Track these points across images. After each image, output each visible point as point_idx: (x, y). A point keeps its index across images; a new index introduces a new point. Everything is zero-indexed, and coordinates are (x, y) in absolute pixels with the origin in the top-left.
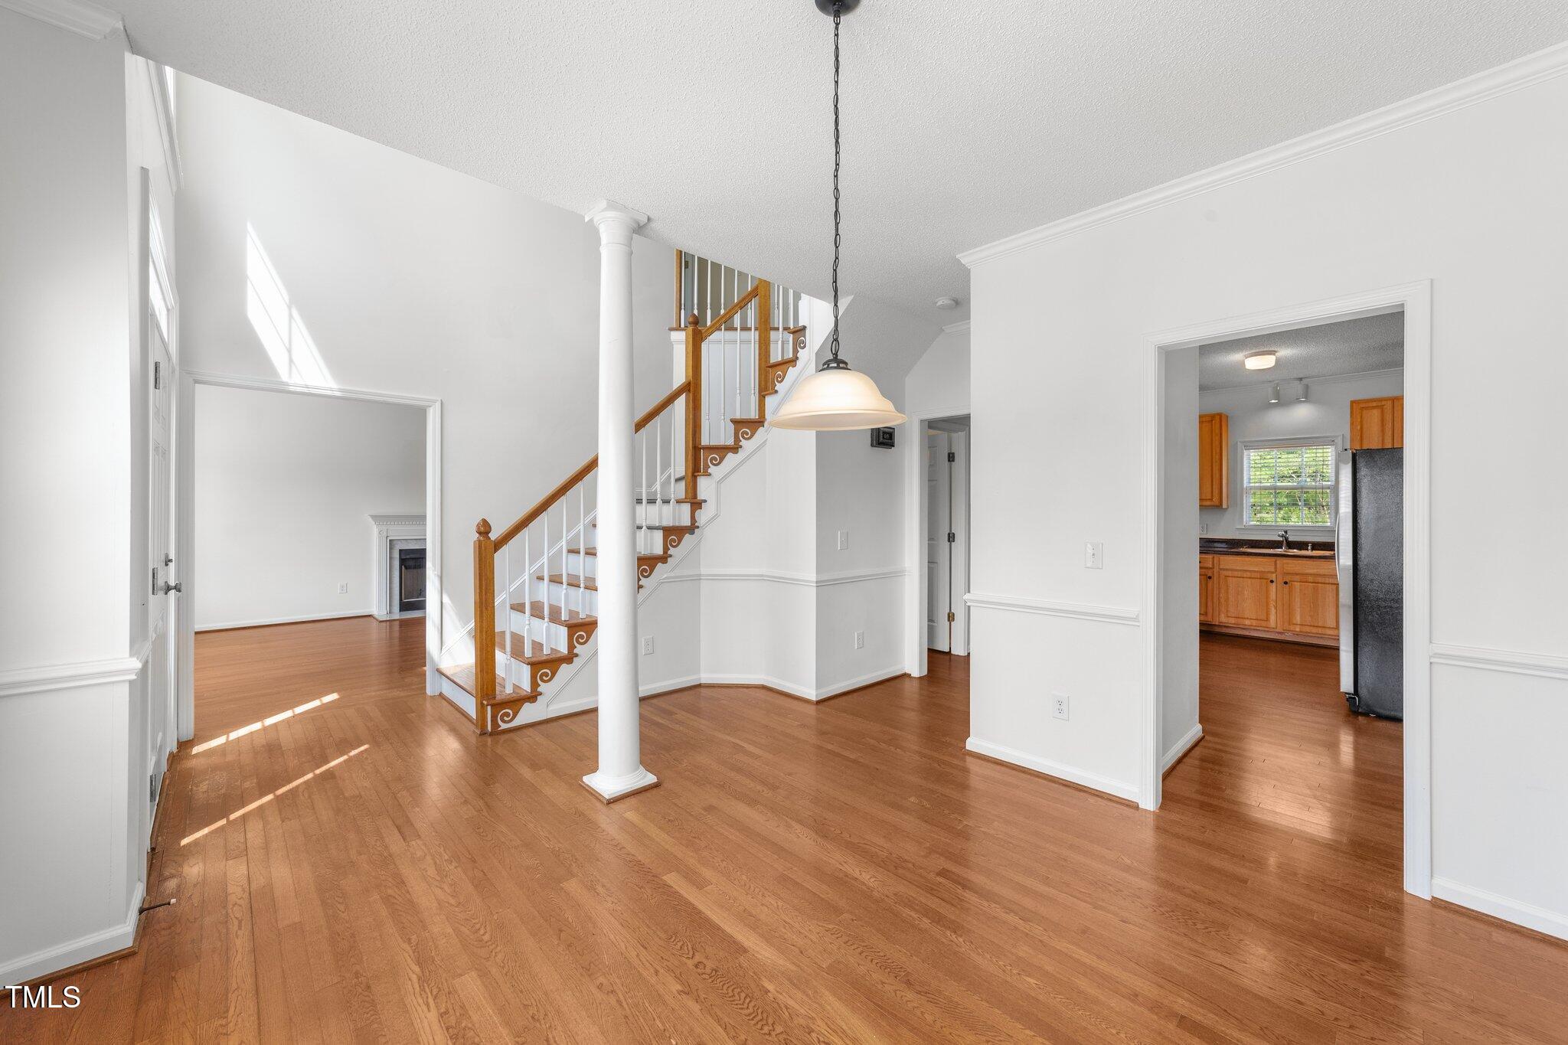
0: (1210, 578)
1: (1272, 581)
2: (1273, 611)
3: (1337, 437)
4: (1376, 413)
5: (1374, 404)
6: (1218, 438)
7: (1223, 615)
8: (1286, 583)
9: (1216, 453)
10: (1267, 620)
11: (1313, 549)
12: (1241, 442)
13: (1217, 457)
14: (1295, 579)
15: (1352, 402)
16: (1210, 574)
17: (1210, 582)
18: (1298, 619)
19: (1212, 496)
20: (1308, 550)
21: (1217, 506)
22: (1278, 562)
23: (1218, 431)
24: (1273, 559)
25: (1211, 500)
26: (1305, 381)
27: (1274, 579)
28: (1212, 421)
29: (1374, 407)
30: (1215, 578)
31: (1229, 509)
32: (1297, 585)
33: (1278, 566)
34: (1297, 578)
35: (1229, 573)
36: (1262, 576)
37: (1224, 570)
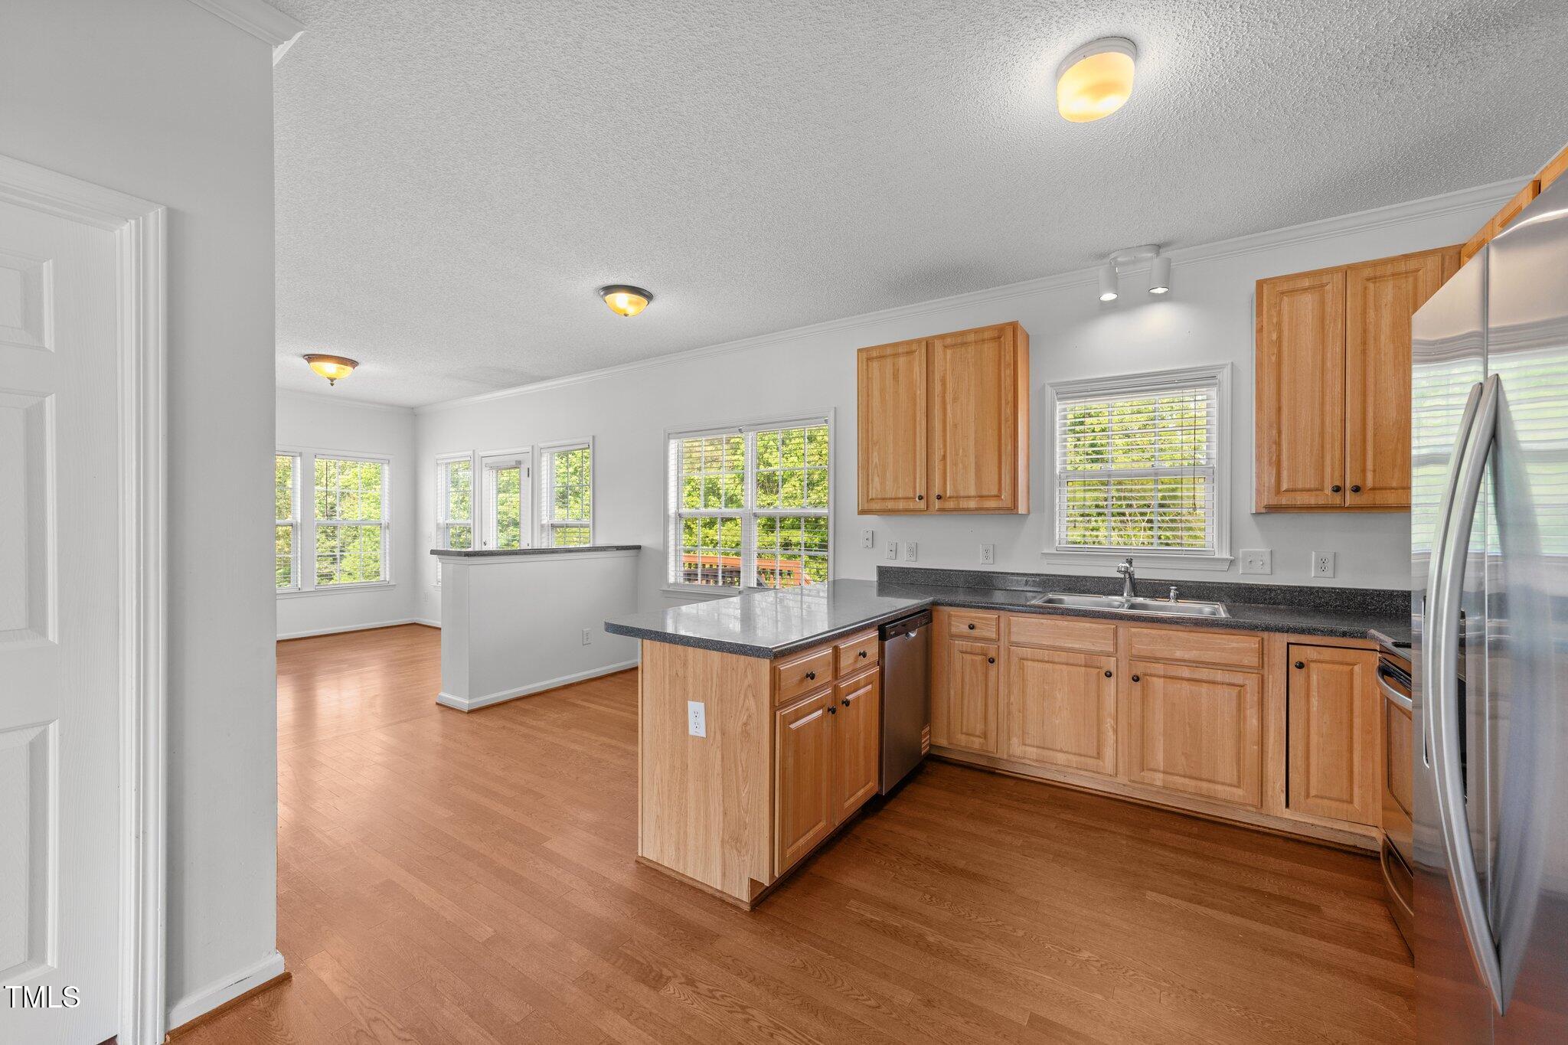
0: (992, 661)
1: (1109, 675)
2: (1110, 736)
3: (1222, 367)
4: (1307, 301)
5: (1306, 283)
6: (1009, 372)
7: (1015, 741)
8: (1136, 679)
9: (1007, 403)
10: (1099, 756)
11: (1178, 597)
12: (1052, 385)
13: (1008, 411)
14: (1153, 672)
15: (1260, 284)
16: (992, 654)
17: (993, 668)
18: (1159, 758)
19: (1000, 490)
20: (1168, 597)
21: (1008, 509)
22: (1121, 631)
23: (1009, 358)
24: (1108, 626)
25: (998, 497)
26: (1166, 254)
27: (1113, 670)
28: (999, 337)
29: (1305, 290)
30: (1002, 660)
31: (1031, 515)
32: (1158, 683)
33: (1121, 641)
34: (1159, 668)
35: (1027, 652)
36: (1090, 660)
37: (1017, 645)
